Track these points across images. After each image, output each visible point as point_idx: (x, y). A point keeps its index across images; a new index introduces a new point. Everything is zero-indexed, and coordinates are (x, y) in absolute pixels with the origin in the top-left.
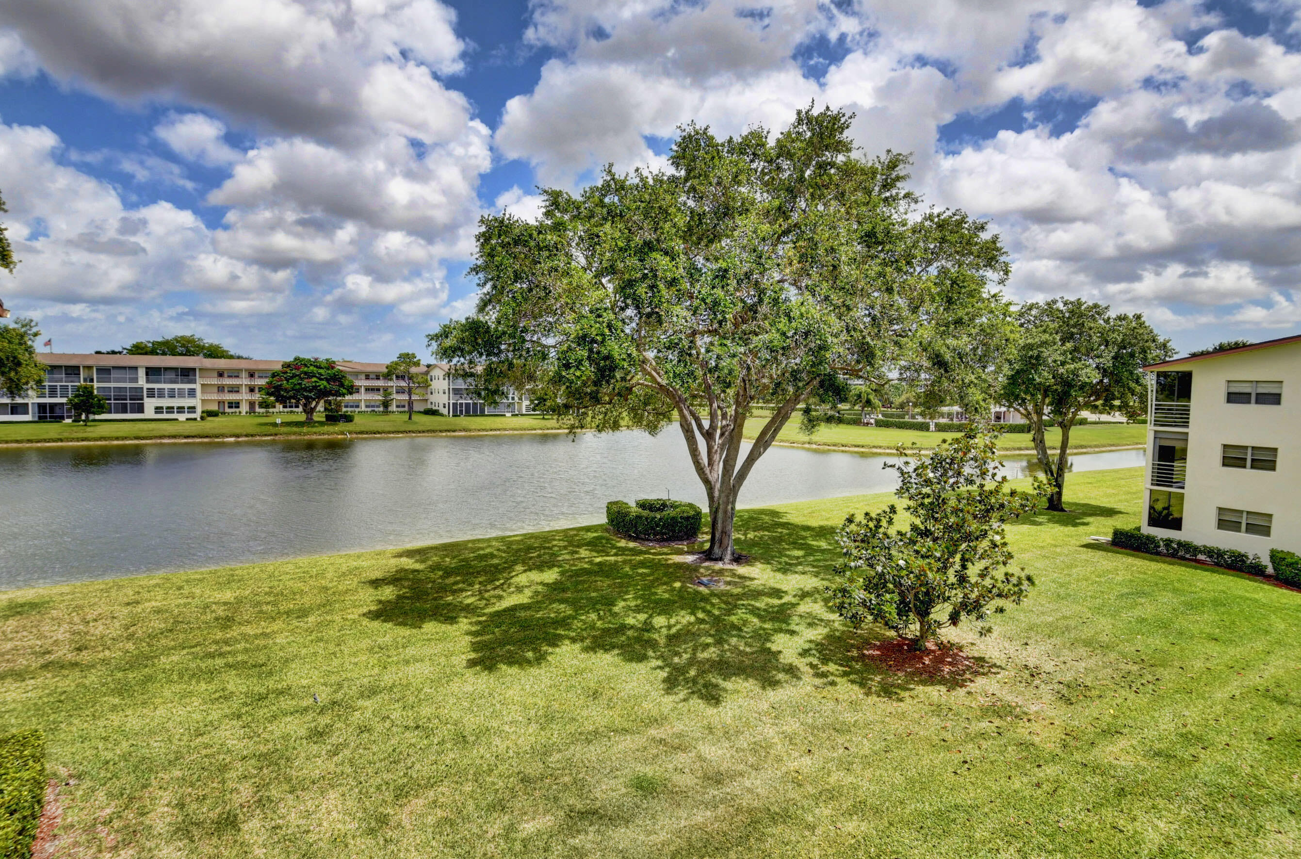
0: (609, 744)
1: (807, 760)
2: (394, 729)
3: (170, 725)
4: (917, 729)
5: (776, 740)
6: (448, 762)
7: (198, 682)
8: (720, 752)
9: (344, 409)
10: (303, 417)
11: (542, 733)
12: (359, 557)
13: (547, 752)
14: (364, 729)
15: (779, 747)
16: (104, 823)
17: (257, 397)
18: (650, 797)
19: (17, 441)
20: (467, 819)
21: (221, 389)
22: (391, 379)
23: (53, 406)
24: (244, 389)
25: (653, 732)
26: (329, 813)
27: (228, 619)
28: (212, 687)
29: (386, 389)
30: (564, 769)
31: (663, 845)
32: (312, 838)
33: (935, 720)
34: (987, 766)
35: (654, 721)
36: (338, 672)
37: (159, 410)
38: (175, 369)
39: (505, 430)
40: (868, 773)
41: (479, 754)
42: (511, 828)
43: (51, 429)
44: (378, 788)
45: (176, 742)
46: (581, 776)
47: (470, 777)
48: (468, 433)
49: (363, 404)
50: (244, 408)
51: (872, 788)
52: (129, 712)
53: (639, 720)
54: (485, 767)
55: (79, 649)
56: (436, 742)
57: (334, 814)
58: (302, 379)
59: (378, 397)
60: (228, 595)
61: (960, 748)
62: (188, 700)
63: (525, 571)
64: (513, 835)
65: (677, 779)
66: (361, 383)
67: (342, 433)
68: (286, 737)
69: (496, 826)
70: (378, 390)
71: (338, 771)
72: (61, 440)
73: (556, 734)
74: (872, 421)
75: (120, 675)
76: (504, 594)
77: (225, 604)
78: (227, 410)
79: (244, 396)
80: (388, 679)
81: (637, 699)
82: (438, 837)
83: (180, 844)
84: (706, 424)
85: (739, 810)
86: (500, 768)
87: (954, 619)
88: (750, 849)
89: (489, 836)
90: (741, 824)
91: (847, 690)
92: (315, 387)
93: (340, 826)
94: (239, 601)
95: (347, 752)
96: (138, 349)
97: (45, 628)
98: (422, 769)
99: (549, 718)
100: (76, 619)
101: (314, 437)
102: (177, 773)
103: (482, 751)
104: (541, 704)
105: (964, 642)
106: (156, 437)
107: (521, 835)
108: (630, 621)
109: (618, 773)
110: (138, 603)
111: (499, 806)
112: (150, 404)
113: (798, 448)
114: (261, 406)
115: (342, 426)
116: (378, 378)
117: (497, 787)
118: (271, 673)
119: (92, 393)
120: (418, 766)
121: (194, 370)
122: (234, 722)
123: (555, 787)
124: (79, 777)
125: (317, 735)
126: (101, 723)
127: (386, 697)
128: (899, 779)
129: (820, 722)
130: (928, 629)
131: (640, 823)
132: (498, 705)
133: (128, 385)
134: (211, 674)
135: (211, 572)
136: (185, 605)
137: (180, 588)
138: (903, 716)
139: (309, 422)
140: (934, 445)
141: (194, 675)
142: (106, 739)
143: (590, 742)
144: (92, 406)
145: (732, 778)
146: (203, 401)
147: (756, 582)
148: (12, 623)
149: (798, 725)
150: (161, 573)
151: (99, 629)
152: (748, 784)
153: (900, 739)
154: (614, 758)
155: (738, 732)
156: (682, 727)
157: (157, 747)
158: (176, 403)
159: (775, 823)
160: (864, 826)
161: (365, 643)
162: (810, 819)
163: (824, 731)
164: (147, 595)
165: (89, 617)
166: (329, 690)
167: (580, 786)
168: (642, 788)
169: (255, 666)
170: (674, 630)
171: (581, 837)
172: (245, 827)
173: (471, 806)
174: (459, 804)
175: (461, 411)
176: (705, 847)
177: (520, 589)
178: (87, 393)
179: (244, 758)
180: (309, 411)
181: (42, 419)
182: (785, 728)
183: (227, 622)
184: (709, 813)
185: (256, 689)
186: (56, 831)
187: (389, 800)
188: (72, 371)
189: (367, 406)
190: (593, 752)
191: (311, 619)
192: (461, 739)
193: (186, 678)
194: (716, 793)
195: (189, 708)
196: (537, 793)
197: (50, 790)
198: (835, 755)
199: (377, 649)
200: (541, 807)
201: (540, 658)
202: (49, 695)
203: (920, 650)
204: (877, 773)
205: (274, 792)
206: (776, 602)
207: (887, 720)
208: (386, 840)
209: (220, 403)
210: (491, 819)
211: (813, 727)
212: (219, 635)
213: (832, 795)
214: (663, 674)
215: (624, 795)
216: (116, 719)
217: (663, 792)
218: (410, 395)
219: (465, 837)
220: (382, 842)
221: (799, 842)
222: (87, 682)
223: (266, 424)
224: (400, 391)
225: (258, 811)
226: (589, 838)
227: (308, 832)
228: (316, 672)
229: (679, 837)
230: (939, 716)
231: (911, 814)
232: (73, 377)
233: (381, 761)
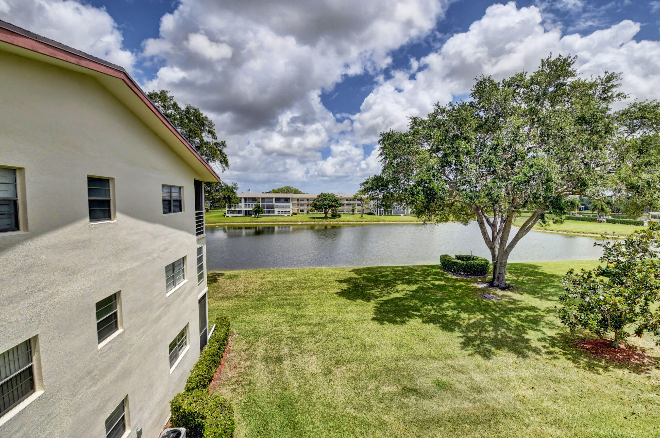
0: (426, 362)
1: (530, 392)
2: (339, 337)
3: (267, 322)
4: (604, 389)
5: (514, 378)
6: (357, 355)
7: (278, 308)
8: (482, 378)
9: (338, 212)
10: (323, 215)
11: (397, 351)
12: (336, 269)
13: (398, 360)
14: (328, 335)
15: (515, 382)
16: (243, 351)
17: (309, 208)
18: (442, 390)
19: (239, 222)
20: (361, 379)
21: (298, 205)
22: (355, 200)
23: (249, 211)
24: (305, 205)
25: (449, 362)
26: (312, 364)
27: (290, 287)
28: (282, 310)
29: (353, 205)
30: (404, 368)
31: (445, 413)
32: (305, 372)
33: (617, 387)
34: (650, 419)
35: (451, 357)
36: (323, 312)
37: (279, 212)
38: (284, 198)
39: (400, 221)
40: (567, 406)
41: (369, 354)
42: (378, 388)
43: (248, 219)
44: (330, 359)
45: (268, 328)
46: (411, 373)
47: (365, 363)
48: (385, 223)
49: (345, 211)
50: (305, 212)
51: (567, 414)
52: (256, 315)
53: (442, 355)
54: (371, 360)
55: (246, 292)
56: (354, 345)
57: (314, 365)
58: (323, 201)
59: (350, 208)
60: (291, 279)
61: (632, 405)
62: (274, 314)
63: (401, 284)
64: (379, 391)
65: (457, 385)
66: (345, 202)
67: (337, 221)
68: (302, 333)
69: (372, 385)
70: (351, 205)
71: (317, 349)
72: (251, 222)
73: (403, 353)
74: (604, 220)
75: (256, 302)
76: (392, 292)
77: (290, 281)
78: (300, 212)
79: (305, 208)
80: (340, 318)
81: (443, 346)
82: (349, 383)
83: (264, 364)
84: (492, 220)
85: (487, 407)
86: (377, 362)
87: (639, 333)
88: (490, 426)
89: (369, 388)
90: (487, 414)
91: (563, 362)
92: (328, 204)
93: (315, 370)
94: (294, 281)
95: (321, 343)
96: (274, 192)
97: (238, 283)
98: (347, 355)
99: (401, 346)
100: (246, 282)
101: (328, 223)
102: (267, 339)
103: (371, 353)
104: (399, 339)
105: (647, 347)
106: (278, 222)
107: (381, 391)
108: (449, 313)
109: (429, 376)
110: (264, 278)
111: (374, 377)
112: (276, 210)
113: (555, 233)
114: (310, 211)
115: (337, 219)
116: (351, 200)
117: (375, 369)
118: (300, 309)
119: (259, 207)
120: (346, 354)
121: (289, 198)
122: (287, 324)
123: (399, 375)
124: (239, 334)
125: (312, 334)
126: (248, 317)
127: (338, 325)
128: (585, 412)
129: (542, 374)
130: (621, 336)
131: (436, 400)
132: (380, 336)
133: (270, 204)
134: (282, 306)
135: (287, 270)
136: (278, 280)
137: (277, 274)
138: (596, 381)
139: (326, 218)
140: (629, 233)
141: (277, 306)
142: (248, 323)
143: (418, 360)
144: (260, 211)
145: (486, 391)
146: (292, 209)
147: (523, 303)
148: (229, 281)
149: (528, 373)
150: (272, 269)
151: (252, 286)
152: (494, 396)
153: (591, 393)
154: (428, 369)
155: (493, 371)
156: (464, 362)
157: (262, 329)
158: (284, 210)
159: (506, 417)
160: (559, 432)
161: (334, 302)
162: (527, 421)
163: (544, 380)
164: (267, 276)
165: (250, 282)
166: (318, 318)
167: (411, 378)
168: (439, 385)
169: (296, 305)
170: (472, 321)
171: (408, 399)
172: (284, 362)
173: (363, 374)
174: (359, 373)
175: (382, 213)
176: (466, 419)
177: (398, 292)
178: (258, 207)
179: (288, 338)
180: (326, 213)
181: (246, 215)
182: (520, 374)
183: (289, 288)
184: (471, 405)
185: (295, 313)
186: (230, 351)
187: (334, 364)
188: (254, 199)
189: (347, 211)
190: (419, 364)
191: (317, 291)
192: (364, 347)
193: (274, 306)
194: (476, 396)
195: (274, 317)
196: (391, 376)
197: (230, 337)
198: (548, 393)
199: (337, 305)
200: (392, 382)
201: (403, 322)
202: (236, 306)
203: (614, 347)
204: (573, 407)
205: (295, 352)
206: (532, 313)
207: (585, 381)
208: (330, 380)
209: (298, 210)
210: (371, 382)
211: (537, 376)
212: (287, 293)
213: (542, 412)
214: (462, 340)
215: (430, 386)
216: (252, 317)
217: (449, 389)
218: (362, 207)
219: (359, 386)
220: (328, 380)
221: (518, 430)
222: (246, 303)
223: (312, 218)
224: (359, 205)
225: (289, 358)
226: (411, 400)
227: (304, 369)
228: (315, 311)
229: (454, 412)
230: (621, 385)
231: (590, 433)
232: (254, 201)
233: (333, 349)
